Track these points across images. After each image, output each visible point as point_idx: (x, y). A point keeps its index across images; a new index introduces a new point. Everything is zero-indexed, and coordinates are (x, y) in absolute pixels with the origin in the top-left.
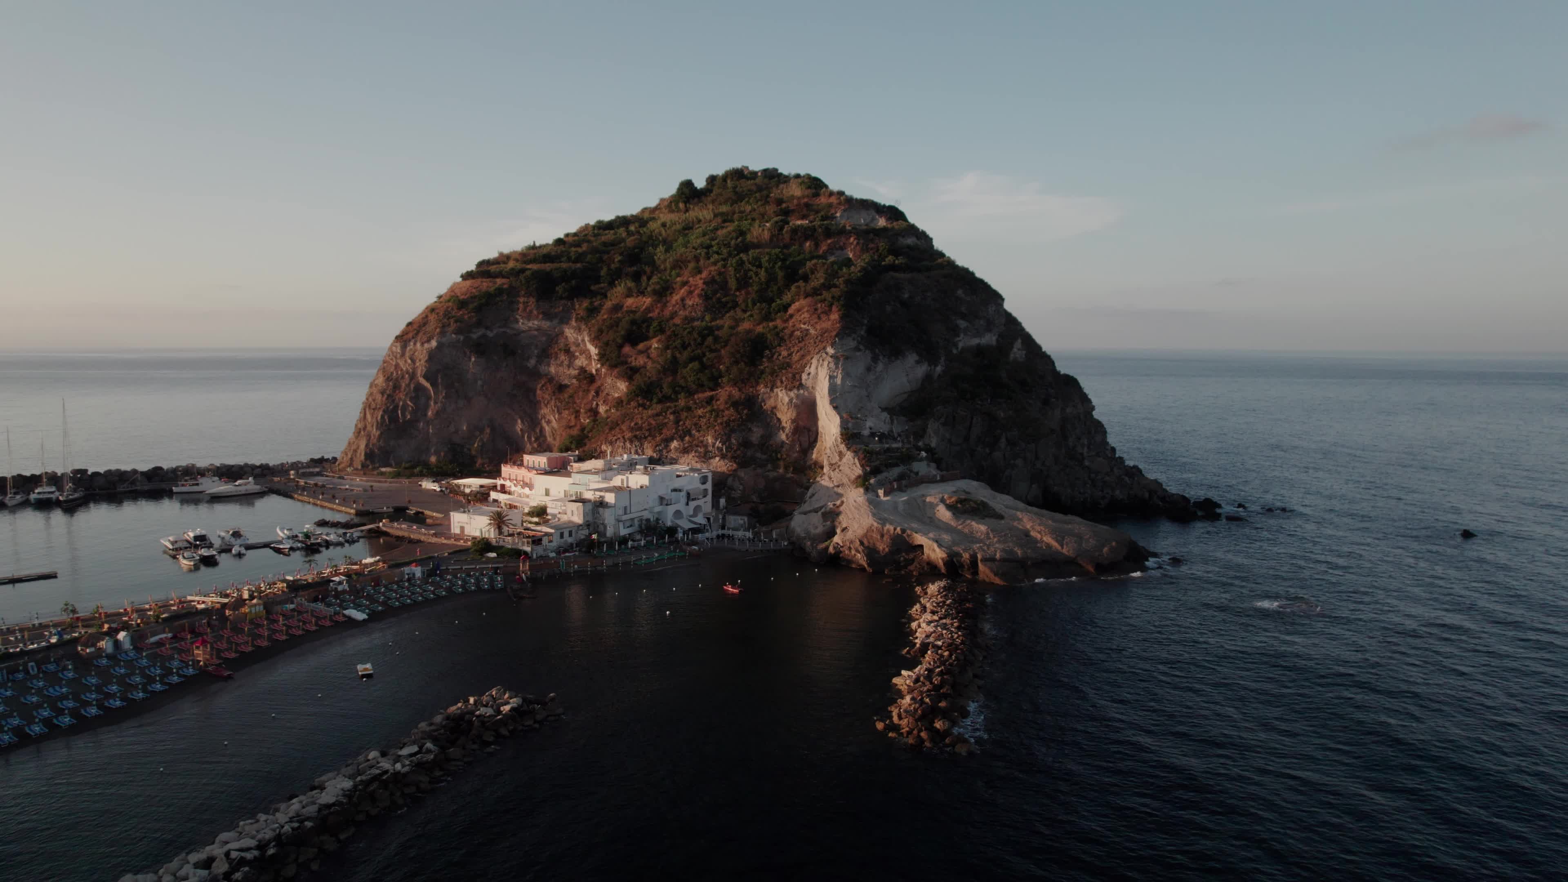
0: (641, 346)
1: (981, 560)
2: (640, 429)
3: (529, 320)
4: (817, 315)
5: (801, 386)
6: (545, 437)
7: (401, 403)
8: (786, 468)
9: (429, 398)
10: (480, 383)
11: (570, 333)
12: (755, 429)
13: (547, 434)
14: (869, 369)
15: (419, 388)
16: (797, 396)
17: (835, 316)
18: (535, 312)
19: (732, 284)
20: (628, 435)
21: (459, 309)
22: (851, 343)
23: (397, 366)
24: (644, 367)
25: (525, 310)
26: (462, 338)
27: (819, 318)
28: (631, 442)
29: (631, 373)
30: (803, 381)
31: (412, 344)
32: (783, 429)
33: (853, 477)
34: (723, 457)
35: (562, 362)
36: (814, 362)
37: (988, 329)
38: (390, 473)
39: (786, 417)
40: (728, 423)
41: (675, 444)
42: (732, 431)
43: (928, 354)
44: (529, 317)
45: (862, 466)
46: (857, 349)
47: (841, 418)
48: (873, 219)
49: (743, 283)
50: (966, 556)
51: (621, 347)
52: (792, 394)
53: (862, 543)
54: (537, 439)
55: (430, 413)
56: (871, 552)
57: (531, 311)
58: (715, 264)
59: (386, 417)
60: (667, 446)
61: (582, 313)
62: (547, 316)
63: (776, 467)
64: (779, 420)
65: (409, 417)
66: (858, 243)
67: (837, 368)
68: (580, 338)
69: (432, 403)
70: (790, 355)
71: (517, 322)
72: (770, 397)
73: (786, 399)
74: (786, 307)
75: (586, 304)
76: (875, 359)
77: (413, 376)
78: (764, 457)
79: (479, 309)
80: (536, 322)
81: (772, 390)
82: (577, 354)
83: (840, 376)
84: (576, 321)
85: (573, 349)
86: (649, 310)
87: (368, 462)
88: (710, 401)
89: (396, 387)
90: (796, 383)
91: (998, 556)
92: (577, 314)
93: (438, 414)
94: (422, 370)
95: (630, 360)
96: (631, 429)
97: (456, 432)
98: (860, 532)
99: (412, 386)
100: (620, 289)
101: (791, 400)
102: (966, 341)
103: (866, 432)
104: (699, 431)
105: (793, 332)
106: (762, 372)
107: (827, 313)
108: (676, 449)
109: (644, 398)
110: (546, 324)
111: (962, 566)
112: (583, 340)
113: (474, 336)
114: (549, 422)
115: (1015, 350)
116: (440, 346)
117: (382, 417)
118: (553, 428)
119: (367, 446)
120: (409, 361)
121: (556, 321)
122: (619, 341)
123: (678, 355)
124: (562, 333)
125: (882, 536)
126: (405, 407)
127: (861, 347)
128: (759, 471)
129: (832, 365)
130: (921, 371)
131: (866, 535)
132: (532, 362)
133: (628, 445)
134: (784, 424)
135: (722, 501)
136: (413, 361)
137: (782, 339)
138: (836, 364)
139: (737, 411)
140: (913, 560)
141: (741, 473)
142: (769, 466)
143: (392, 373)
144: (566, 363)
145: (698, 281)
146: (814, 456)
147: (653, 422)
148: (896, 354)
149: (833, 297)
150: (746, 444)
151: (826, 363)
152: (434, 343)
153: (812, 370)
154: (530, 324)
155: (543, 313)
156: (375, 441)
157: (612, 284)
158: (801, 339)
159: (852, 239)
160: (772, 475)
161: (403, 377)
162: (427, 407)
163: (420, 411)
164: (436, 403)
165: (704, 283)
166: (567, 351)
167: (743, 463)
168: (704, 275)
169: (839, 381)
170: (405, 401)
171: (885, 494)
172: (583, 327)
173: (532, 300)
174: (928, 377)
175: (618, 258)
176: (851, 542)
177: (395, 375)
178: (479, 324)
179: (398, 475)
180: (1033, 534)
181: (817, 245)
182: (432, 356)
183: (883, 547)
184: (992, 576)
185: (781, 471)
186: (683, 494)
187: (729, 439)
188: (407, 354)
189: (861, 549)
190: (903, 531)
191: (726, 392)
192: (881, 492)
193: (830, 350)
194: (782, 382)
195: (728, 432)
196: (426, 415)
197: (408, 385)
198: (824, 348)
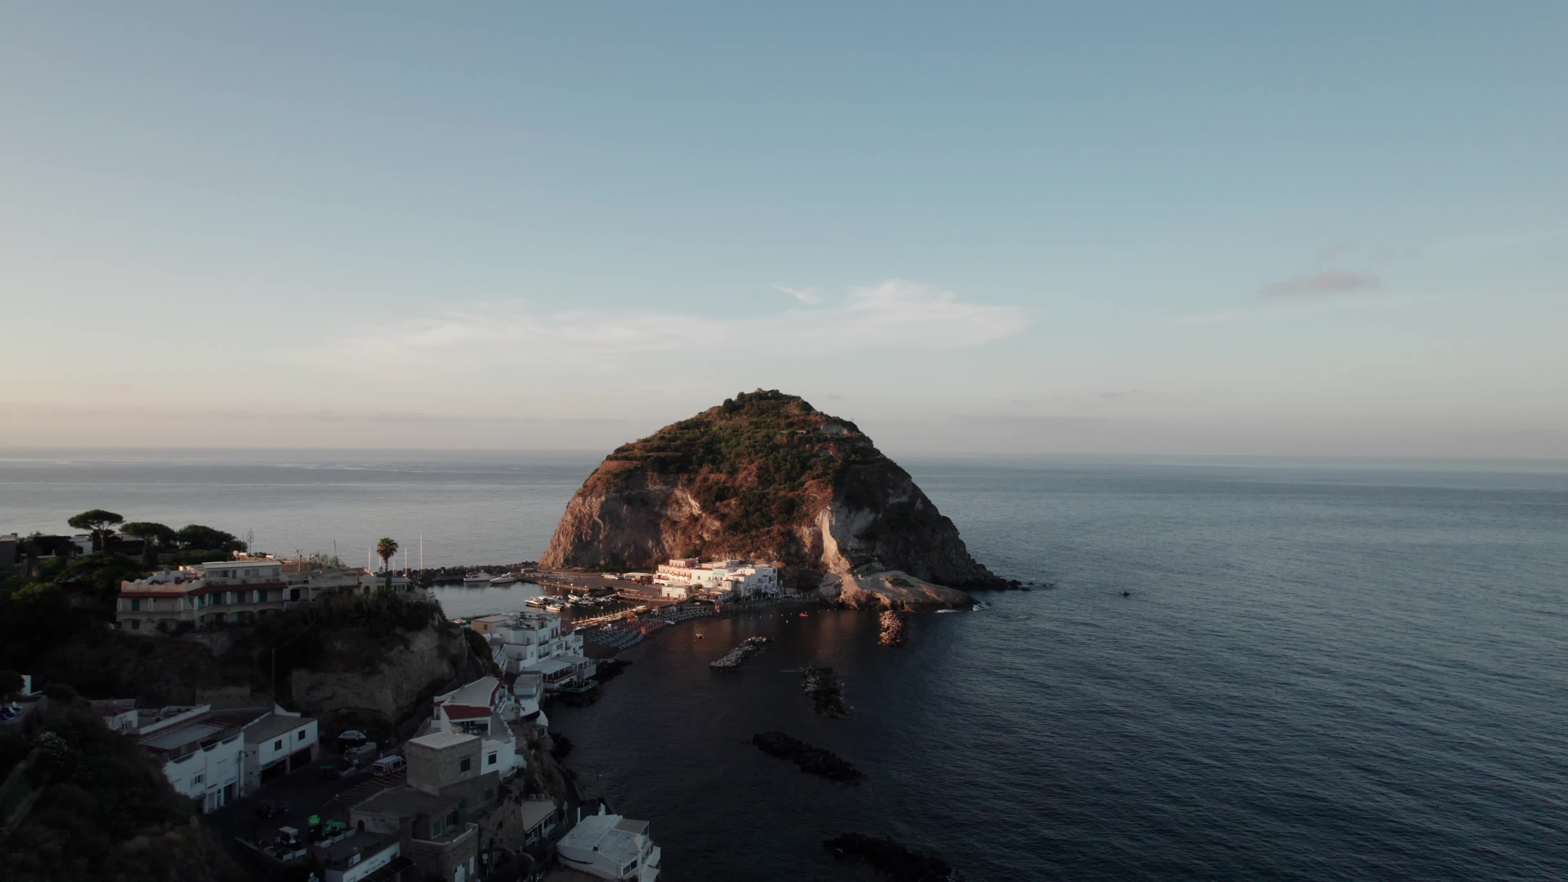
0: (725, 502)
1: (906, 603)
2: (733, 546)
3: (655, 485)
4: (821, 490)
5: (815, 525)
6: (665, 550)
7: (584, 531)
8: (809, 566)
9: (600, 528)
10: (628, 520)
11: (678, 493)
12: (792, 547)
13: (666, 548)
14: (847, 517)
15: (595, 523)
16: (813, 530)
17: (830, 490)
18: (658, 481)
19: (772, 469)
20: (727, 550)
21: (615, 478)
22: (838, 504)
23: (580, 511)
24: (729, 514)
25: (652, 480)
26: (618, 495)
27: (822, 491)
28: (729, 553)
29: (722, 517)
30: (816, 523)
31: (589, 498)
32: (806, 546)
33: (846, 569)
34: (778, 560)
35: (675, 509)
36: (821, 513)
37: (904, 494)
38: (581, 570)
39: (808, 541)
40: (779, 544)
41: (752, 554)
42: (782, 548)
43: (875, 508)
44: (655, 484)
45: (850, 564)
46: (841, 507)
47: (837, 541)
48: (840, 430)
49: (778, 469)
50: (899, 602)
51: (714, 503)
52: (810, 529)
53: (854, 598)
54: (660, 551)
55: (601, 537)
56: (858, 601)
57: (655, 481)
58: (761, 458)
59: (576, 539)
60: (749, 555)
61: (685, 482)
62: (665, 483)
63: (804, 565)
64: (804, 542)
65: (589, 539)
66: (835, 447)
67: (833, 516)
68: (684, 496)
69: (602, 531)
70: (808, 509)
71: (648, 486)
72: (799, 531)
73: (808, 532)
74: (803, 484)
75: (686, 476)
76: (850, 512)
77: (591, 516)
78: (797, 560)
79: (626, 479)
80: (659, 487)
81: (800, 527)
82: (683, 504)
83: (834, 521)
84: (682, 486)
85: (681, 501)
86: (725, 482)
87: (565, 564)
88: (768, 532)
89: (581, 522)
90: (812, 524)
91: (912, 602)
92: (682, 483)
93: (606, 538)
94: (596, 513)
95: (720, 510)
96: (729, 547)
97: (615, 547)
98: (853, 593)
99: (591, 522)
100: (705, 470)
101: (810, 532)
102: (893, 500)
103: (849, 548)
104: (764, 548)
105: (808, 498)
106: (795, 518)
107: (826, 488)
108: (754, 557)
109: (734, 531)
110: (664, 488)
111: (897, 606)
112: (687, 497)
113: (625, 494)
114: (667, 542)
115: (918, 504)
116: (607, 499)
117: (574, 539)
118: (670, 545)
119: (564, 555)
120: (589, 508)
121: (669, 486)
122: (713, 499)
123: (748, 508)
124: (673, 492)
125: (863, 594)
126: (587, 533)
127: (843, 506)
128: (796, 567)
129: (830, 515)
130: (871, 517)
131: (855, 594)
132: (657, 508)
133: (728, 554)
134: (807, 544)
135: (781, 582)
136: (591, 508)
137: (803, 501)
138: (832, 515)
139: (783, 537)
140: (876, 604)
141: (788, 568)
142: (801, 565)
143: (577, 515)
144: (677, 509)
145: (753, 467)
146: (822, 560)
147: (740, 543)
148: (859, 509)
149: (828, 480)
150: (788, 554)
151: (827, 514)
152: (603, 498)
153: (820, 517)
154: (656, 487)
155: (663, 482)
156: (569, 552)
157: (700, 465)
158: (813, 502)
159: (831, 444)
160: (802, 569)
161: (584, 517)
162: (599, 534)
163: (595, 536)
164: (604, 531)
165: (757, 469)
166: (677, 503)
167: (788, 563)
168: (756, 463)
169: (834, 523)
170: (587, 531)
171: (862, 577)
172: (686, 489)
173: (655, 474)
174: (875, 520)
175: (701, 451)
176: (849, 597)
177: (579, 515)
178: (627, 487)
179: (586, 571)
180: (927, 593)
181: (813, 447)
182: (603, 506)
183: (863, 599)
184: (910, 609)
185: (807, 567)
186: (768, 578)
187: (780, 552)
188: (587, 504)
189: (854, 600)
190: (872, 592)
191: (776, 528)
192: (860, 576)
193: (829, 508)
194: (805, 523)
195: (779, 548)
196: (598, 538)
197: (589, 521)
198: (826, 507)
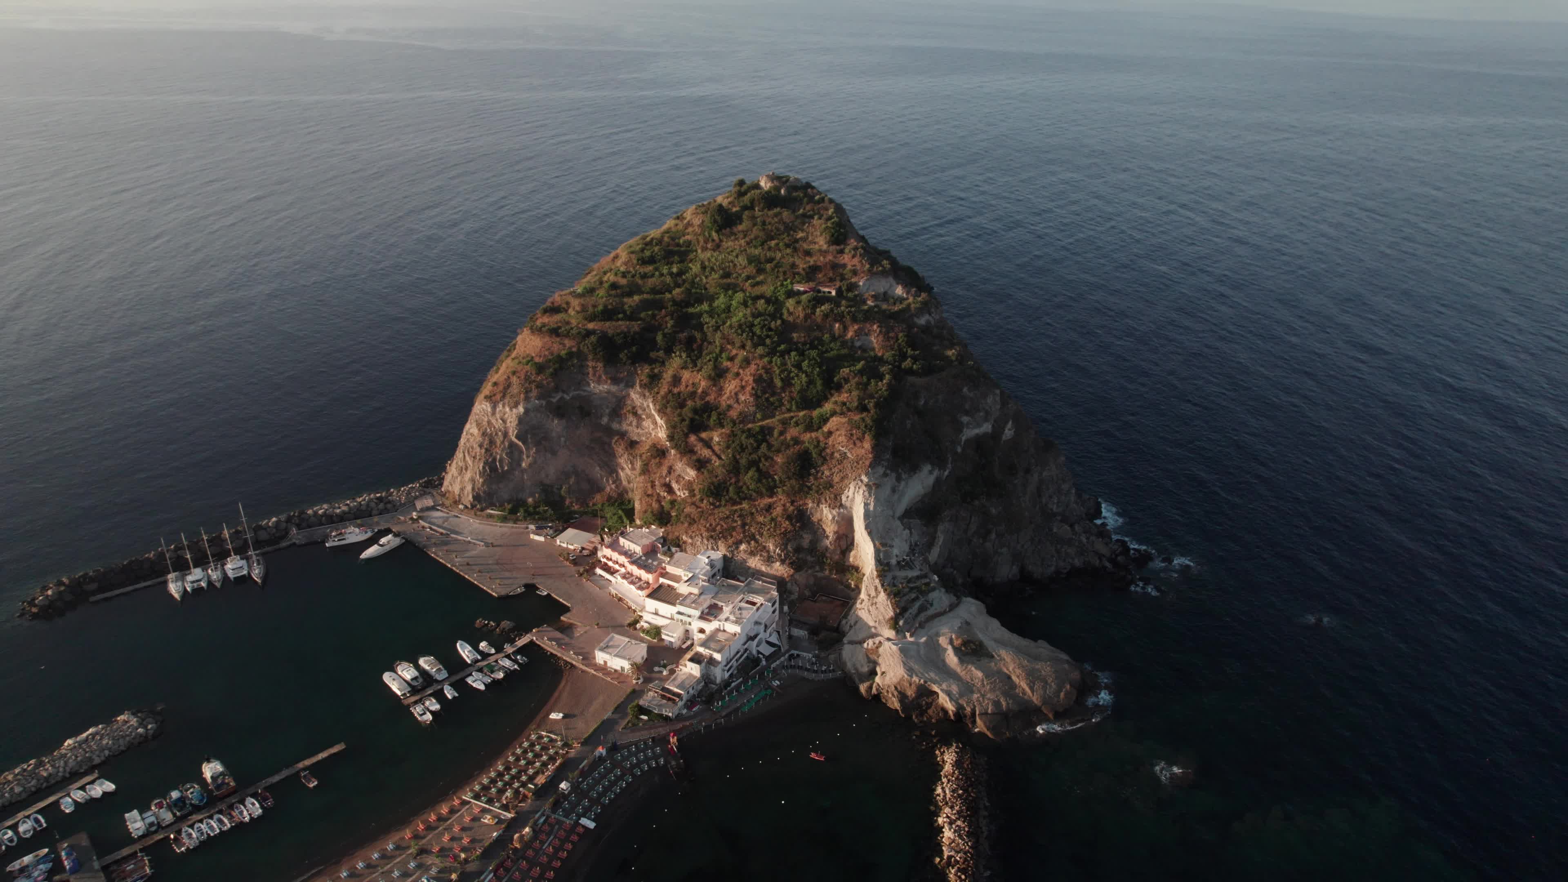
0: (704, 435)
1: (980, 714)
2: (714, 530)
3: (599, 385)
4: (854, 440)
5: (841, 506)
6: (621, 480)
7: (498, 457)
8: (830, 571)
9: (521, 452)
10: (563, 439)
11: (635, 396)
12: (805, 536)
13: (622, 479)
14: (894, 490)
15: (512, 445)
16: (839, 514)
17: (867, 445)
18: (604, 377)
19: (778, 383)
20: (705, 534)
21: (538, 374)
22: (881, 470)
23: (489, 422)
24: (709, 461)
25: (594, 375)
26: (544, 403)
27: (855, 444)
28: (708, 540)
29: (700, 465)
30: (843, 502)
31: (501, 406)
32: (827, 537)
33: (887, 617)
34: (783, 562)
35: (631, 422)
36: (852, 486)
37: (986, 420)
38: (498, 515)
39: (830, 529)
40: (785, 534)
41: (743, 547)
42: (789, 540)
43: (939, 462)
44: (599, 381)
45: (894, 609)
46: (885, 475)
47: (875, 546)
48: (891, 286)
49: (787, 383)
50: (968, 709)
51: (686, 436)
52: (834, 512)
53: (896, 688)
54: (614, 482)
55: (524, 465)
56: (902, 696)
57: (600, 377)
58: (761, 357)
59: (487, 468)
60: (737, 548)
61: (646, 380)
62: (615, 381)
63: (822, 570)
64: (824, 530)
65: (506, 468)
66: (880, 331)
67: (870, 496)
68: (645, 405)
69: (525, 457)
70: (832, 474)
71: (589, 385)
72: (816, 511)
73: (830, 517)
74: (825, 420)
75: (647, 370)
76: (899, 479)
77: (506, 434)
78: (812, 559)
79: (554, 374)
80: (606, 387)
81: (818, 505)
82: (644, 417)
83: (872, 504)
84: (641, 386)
85: (640, 412)
86: (705, 393)
87: (476, 502)
88: (769, 508)
89: (492, 442)
90: (836, 502)
91: (990, 711)
92: (641, 381)
93: (530, 465)
94: (513, 431)
95: (696, 449)
96: (708, 530)
97: (547, 476)
98: (895, 680)
99: (507, 444)
100: (676, 361)
101: (834, 518)
102: (969, 433)
103: (894, 561)
104: (761, 537)
105: (833, 453)
106: (810, 488)
107: (862, 439)
108: (745, 551)
109: (715, 498)
110: (614, 388)
111: (965, 716)
112: (648, 406)
113: (554, 400)
114: (623, 469)
115: (1006, 431)
116: (527, 411)
117: (484, 468)
118: (627, 474)
119: (473, 489)
120: (501, 421)
121: (622, 385)
122: (686, 431)
123: (738, 457)
124: (629, 395)
125: (911, 685)
126: (501, 461)
127: (888, 472)
128: (810, 571)
129: (866, 493)
130: (931, 480)
131: (899, 683)
132: (605, 420)
133: (705, 541)
134: (827, 533)
135: (786, 608)
136: (504, 421)
137: (825, 459)
138: (870, 493)
139: (792, 524)
140: (931, 703)
141: (797, 576)
142: (817, 568)
143: (486, 429)
144: (634, 423)
145: (748, 375)
146: (851, 559)
147: (725, 526)
148: (914, 469)
149: (866, 426)
150: (798, 550)
151: (861, 492)
152: (521, 409)
153: (850, 494)
154: (601, 388)
155: (611, 379)
156: (480, 486)
157: (669, 351)
158: (840, 462)
159: (875, 327)
160: (820, 575)
161: (496, 434)
162: (520, 460)
163: (515, 462)
164: (528, 457)
165: (754, 380)
166: (635, 414)
167: (797, 566)
168: (753, 367)
169: (871, 508)
170: (501, 456)
171: (911, 636)
172: (647, 394)
173: (600, 365)
174: (938, 481)
175: (670, 323)
176: (889, 686)
177: (488, 430)
178: (557, 389)
179: (504, 519)
180: (1014, 678)
181: (845, 328)
182: (521, 420)
183: (910, 693)
184: (985, 730)
185: (827, 572)
186: (763, 626)
187: (786, 548)
188: (498, 416)
189: (896, 693)
190: (925, 682)
191: (780, 502)
192: (908, 634)
193: (865, 479)
194: (826, 500)
195: (785, 539)
196: (520, 465)
197: (503, 442)
198: (860, 476)
